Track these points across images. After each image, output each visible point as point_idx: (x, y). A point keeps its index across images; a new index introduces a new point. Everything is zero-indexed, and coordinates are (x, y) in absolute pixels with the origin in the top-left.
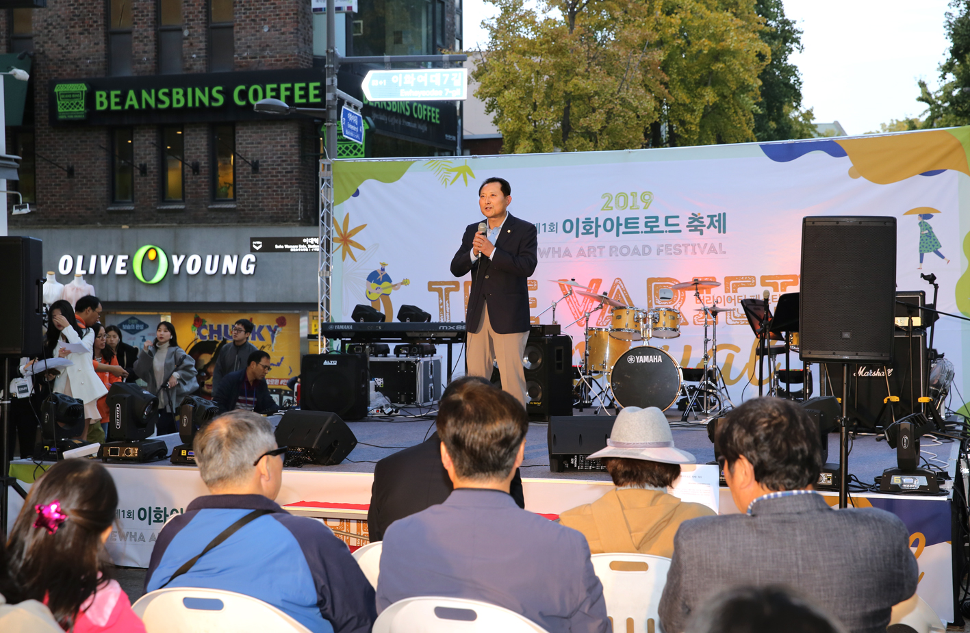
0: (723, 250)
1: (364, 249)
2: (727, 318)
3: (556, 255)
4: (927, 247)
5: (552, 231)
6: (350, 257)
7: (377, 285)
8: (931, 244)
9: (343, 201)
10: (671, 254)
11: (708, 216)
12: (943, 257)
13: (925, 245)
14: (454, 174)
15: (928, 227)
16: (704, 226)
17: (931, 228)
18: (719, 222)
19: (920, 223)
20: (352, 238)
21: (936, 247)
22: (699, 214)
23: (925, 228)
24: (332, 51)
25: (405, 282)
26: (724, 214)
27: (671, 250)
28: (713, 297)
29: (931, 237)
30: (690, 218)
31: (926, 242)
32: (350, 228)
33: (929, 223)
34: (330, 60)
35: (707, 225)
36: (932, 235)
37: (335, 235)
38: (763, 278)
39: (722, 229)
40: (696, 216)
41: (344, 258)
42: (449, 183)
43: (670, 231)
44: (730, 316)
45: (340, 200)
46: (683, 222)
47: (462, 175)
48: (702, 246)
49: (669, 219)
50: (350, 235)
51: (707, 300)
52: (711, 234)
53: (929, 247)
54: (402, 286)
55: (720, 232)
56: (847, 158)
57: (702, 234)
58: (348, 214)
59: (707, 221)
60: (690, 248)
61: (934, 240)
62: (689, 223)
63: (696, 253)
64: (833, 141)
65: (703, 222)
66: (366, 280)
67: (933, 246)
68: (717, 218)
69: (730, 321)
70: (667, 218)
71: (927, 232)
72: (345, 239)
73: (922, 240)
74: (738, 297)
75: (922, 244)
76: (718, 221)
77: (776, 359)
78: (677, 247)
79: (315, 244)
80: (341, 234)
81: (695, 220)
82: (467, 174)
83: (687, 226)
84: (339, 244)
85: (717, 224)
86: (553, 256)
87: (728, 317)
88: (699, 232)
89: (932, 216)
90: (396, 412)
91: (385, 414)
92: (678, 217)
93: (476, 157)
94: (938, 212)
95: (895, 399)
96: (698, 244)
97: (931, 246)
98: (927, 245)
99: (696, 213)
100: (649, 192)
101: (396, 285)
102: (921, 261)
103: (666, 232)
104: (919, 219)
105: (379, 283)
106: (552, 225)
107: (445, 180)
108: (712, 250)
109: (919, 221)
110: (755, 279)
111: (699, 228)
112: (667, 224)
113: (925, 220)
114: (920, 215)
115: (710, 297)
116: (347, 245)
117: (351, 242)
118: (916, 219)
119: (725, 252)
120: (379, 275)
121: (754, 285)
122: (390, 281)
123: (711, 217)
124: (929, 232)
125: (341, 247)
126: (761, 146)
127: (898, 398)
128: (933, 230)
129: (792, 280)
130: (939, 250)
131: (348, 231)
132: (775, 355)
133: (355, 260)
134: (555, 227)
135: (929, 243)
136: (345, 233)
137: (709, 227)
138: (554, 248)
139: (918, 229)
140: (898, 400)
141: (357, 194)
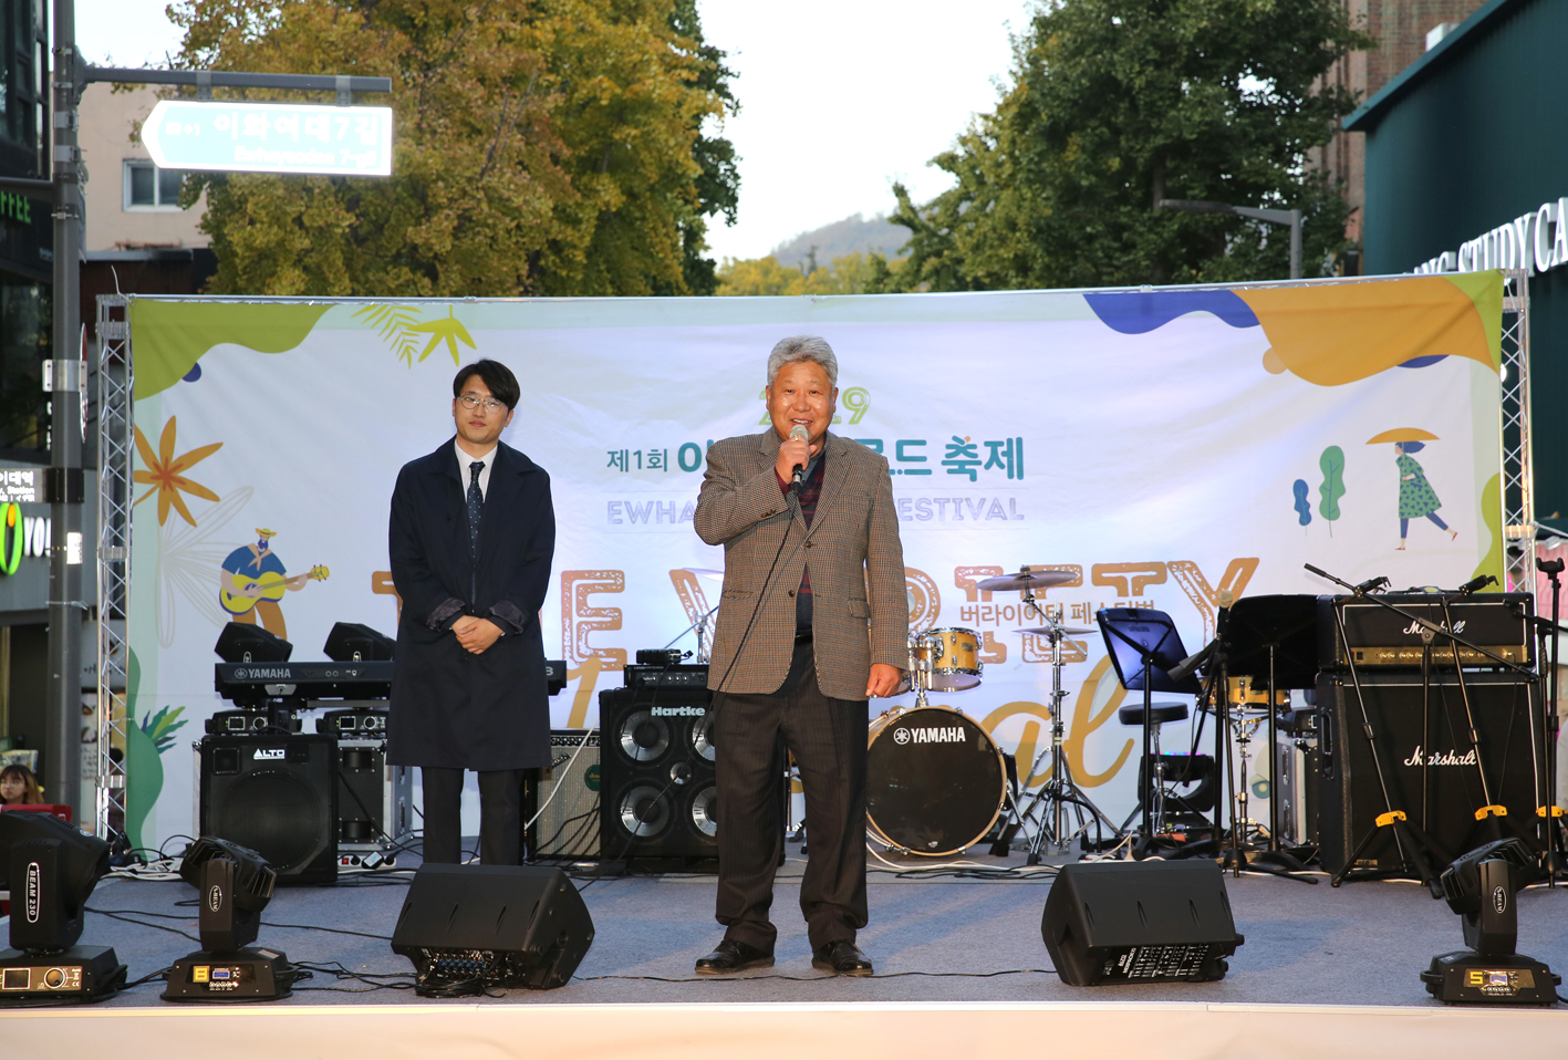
0: (1018, 513)
1: (215, 498)
2: (1024, 650)
3: (666, 518)
4: (1413, 507)
5: (655, 466)
6: (178, 516)
7: (248, 580)
8: (1421, 501)
9: (158, 389)
10: (911, 518)
11: (987, 444)
12: (1444, 527)
13: (1411, 503)
14: (425, 338)
15: (1414, 467)
16: (979, 463)
17: (1420, 469)
18: (1010, 456)
19: (1400, 459)
20: (185, 474)
21: (1430, 506)
22: (968, 439)
23: (1409, 469)
24: (69, 51)
25: (318, 573)
26: (1019, 441)
27: (910, 509)
28: (997, 606)
29: (1420, 487)
30: (948, 447)
31: (1411, 497)
32: (180, 450)
33: (1417, 460)
34: (64, 72)
35: (984, 462)
36: (1423, 483)
37: (139, 464)
38: (1098, 570)
39: (1016, 470)
40: (962, 442)
41: (162, 517)
42: (415, 357)
43: (908, 472)
44: (1032, 645)
45: (154, 388)
46: (935, 454)
47: (444, 340)
48: (975, 502)
49: (905, 447)
50: (180, 466)
51: (984, 614)
52: (993, 479)
53: (1417, 507)
54: (311, 582)
55: (1010, 476)
56: (1258, 329)
57: (973, 478)
58: (173, 420)
59: (984, 454)
60: (950, 507)
61: (1427, 492)
62: (948, 456)
63: (962, 518)
64: (1229, 292)
65: (976, 456)
66: (221, 569)
67: (1426, 504)
68: (1004, 448)
69: (1029, 656)
70: (900, 445)
71: (1413, 476)
72: (167, 476)
73: (1405, 492)
74: (1047, 607)
75: (1404, 500)
76: (1008, 454)
77: (1161, 731)
78: (924, 505)
79: (24, 484)
80: (156, 466)
81: (959, 450)
82: (456, 338)
83: (944, 463)
84: (150, 487)
85: (1004, 460)
86: (659, 520)
87: (1028, 647)
88: (968, 476)
89: (1422, 446)
90: (389, 861)
91: (365, 866)
92: (923, 443)
93: (472, 301)
94: (1432, 437)
95: (1501, 811)
96: (967, 499)
97: (1422, 505)
98: (1414, 503)
99: (962, 438)
100: (861, 389)
101: (295, 579)
102: (1404, 535)
103: (900, 472)
104: (1397, 452)
105: (255, 574)
106: (654, 454)
107: (408, 348)
108: (997, 511)
109: (1398, 456)
110: (1081, 572)
111: (967, 467)
112: (900, 457)
113: (1409, 455)
114: (1399, 444)
115: (990, 608)
116: (172, 489)
117: (182, 482)
118: (1390, 451)
119: (1022, 517)
120: (254, 557)
121: (1079, 583)
122: (281, 570)
123: (993, 445)
124: (1417, 477)
125: (156, 493)
126: (1087, 297)
127: (1504, 809)
128: (1425, 474)
129: (1154, 573)
130: (1436, 512)
131: (175, 457)
132: (1159, 723)
133: (191, 522)
134: (662, 458)
135: (1418, 499)
136: (167, 461)
137: (988, 466)
138: (659, 503)
139: (1397, 469)
140: (1505, 814)
141: (195, 374)
